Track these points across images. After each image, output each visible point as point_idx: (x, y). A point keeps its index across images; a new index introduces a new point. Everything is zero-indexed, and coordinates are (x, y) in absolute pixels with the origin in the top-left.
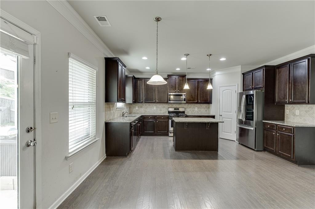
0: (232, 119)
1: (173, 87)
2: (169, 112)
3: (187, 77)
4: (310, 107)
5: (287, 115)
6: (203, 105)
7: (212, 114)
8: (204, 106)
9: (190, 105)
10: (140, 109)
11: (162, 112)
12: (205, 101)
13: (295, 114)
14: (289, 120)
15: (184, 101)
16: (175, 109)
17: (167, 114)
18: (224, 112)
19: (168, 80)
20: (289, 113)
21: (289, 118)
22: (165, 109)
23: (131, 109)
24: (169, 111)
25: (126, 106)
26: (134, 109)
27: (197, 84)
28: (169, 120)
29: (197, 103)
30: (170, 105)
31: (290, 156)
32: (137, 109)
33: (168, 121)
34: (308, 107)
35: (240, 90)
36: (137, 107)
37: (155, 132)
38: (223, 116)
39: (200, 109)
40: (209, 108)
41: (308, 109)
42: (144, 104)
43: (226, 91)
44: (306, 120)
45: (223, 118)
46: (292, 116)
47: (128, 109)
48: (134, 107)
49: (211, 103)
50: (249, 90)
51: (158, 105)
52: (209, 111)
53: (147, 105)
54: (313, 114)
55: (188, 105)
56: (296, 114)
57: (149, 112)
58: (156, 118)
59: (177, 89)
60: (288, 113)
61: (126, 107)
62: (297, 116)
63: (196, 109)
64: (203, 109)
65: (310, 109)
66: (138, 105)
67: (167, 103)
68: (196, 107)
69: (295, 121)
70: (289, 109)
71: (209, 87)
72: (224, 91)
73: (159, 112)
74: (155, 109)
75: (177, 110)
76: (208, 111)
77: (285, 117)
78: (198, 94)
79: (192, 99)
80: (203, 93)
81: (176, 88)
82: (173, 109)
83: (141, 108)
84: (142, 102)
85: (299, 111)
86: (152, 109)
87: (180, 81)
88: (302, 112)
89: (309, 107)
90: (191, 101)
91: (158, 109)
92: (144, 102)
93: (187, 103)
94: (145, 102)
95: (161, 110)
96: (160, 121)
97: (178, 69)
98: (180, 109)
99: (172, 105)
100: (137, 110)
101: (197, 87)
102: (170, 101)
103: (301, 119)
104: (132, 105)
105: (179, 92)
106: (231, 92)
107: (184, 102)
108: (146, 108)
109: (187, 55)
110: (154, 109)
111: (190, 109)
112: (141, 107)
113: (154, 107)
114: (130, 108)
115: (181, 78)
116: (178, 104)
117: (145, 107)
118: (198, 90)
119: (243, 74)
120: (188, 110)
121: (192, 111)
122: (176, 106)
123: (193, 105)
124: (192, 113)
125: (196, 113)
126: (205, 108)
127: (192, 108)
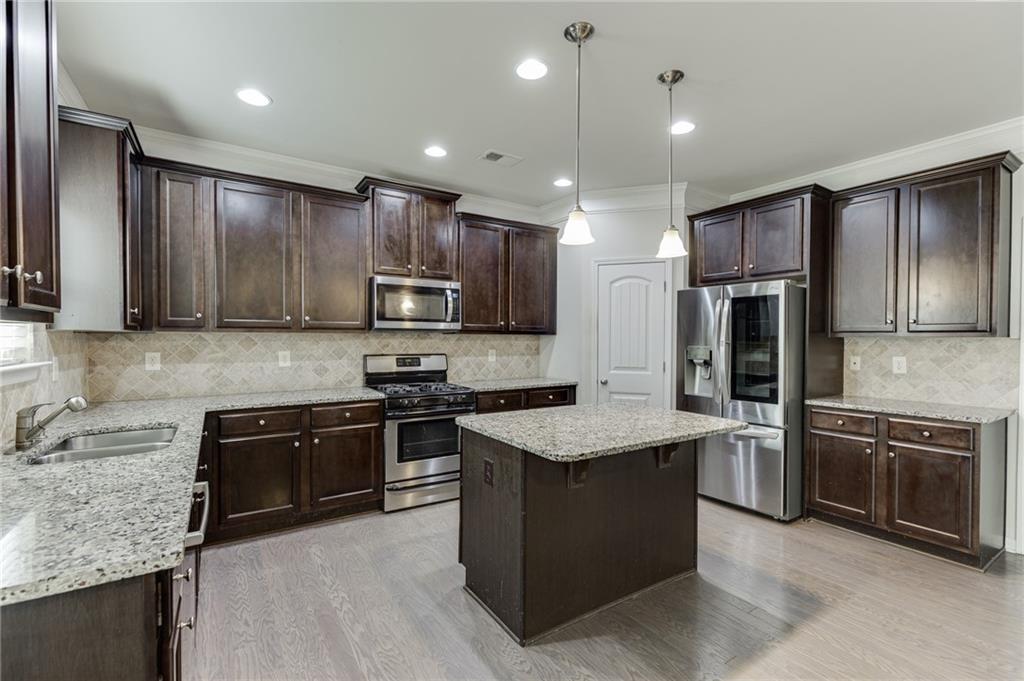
0: (649, 394)
1: (396, 250)
2: (373, 380)
3: (461, 207)
4: (955, 347)
5: (855, 372)
6: (516, 339)
8: (522, 342)
10: (184, 367)
11: (330, 379)
13: (891, 371)
14: (863, 392)
15: (453, 321)
16: (401, 361)
17: (359, 392)
18: (616, 368)
19: (368, 205)
20: (862, 367)
21: (862, 386)
22: (344, 361)
23: (100, 369)
24: (367, 374)
25: (56, 353)
26: (132, 371)
27: (501, 245)
28: (387, 423)
29: (504, 330)
30: (375, 344)
31: (957, 537)
32: (153, 366)
33: (379, 434)
34: (945, 347)
36: (157, 356)
37: (298, 506)
38: (611, 386)
39: (504, 357)
40: (538, 351)
41: (947, 354)
42: (211, 338)
43: (623, 282)
44: (938, 392)
45: (611, 393)
46: (877, 378)
47: (78, 373)
48: (127, 355)
49: (554, 332)
50: (720, 280)
51: (307, 343)
52: (539, 363)
53: (234, 340)
54: (967, 369)
55: (458, 339)
56: (896, 371)
58: (304, 420)
59: (415, 260)
60: (858, 367)
61: (54, 362)
62: (898, 377)
63: (491, 358)
64: (515, 357)
65: (954, 351)
66: (158, 344)
67: (368, 326)
68: (493, 348)
69: (890, 396)
70: (863, 353)
72: (617, 284)
73: (313, 378)
74: (285, 363)
75: (411, 364)
77: (845, 381)
78: (506, 291)
79: (483, 313)
80: (524, 285)
81: (409, 252)
82: (394, 361)
83: (188, 361)
84: (198, 326)
85: (904, 359)
86: (268, 367)
88: (919, 363)
89: (949, 346)
90: (479, 320)
91: (306, 364)
92: (212, 322)
93: (465, 331)
94: (220, 326)
95: (321, 371)
96: (329, 436)
98: (423, 359)
99: (385, 342)
100: (154, 375)
101: (501, 260)
102: (382, 317)
103: (915, 387)
104: (112, 343)
105: (423, 277)
106: (647, 287)
107: (452, 327)
108: (225, 361)
110: (281, 364)
111: (465, 359)
112: (189, 356)
113: (281, 354)
114: (91, 363)
115: (435, 209)
116: (416, 334)
117: (221, 354)
118: (507, 270)
119: (689, 217)
120: (460, 365)
121: (477, 370)
122: (405, 346)
123: (479, 342)
124: (476, 378)
125: (492, 376)
126: (523, 354)
127: (475, 355)
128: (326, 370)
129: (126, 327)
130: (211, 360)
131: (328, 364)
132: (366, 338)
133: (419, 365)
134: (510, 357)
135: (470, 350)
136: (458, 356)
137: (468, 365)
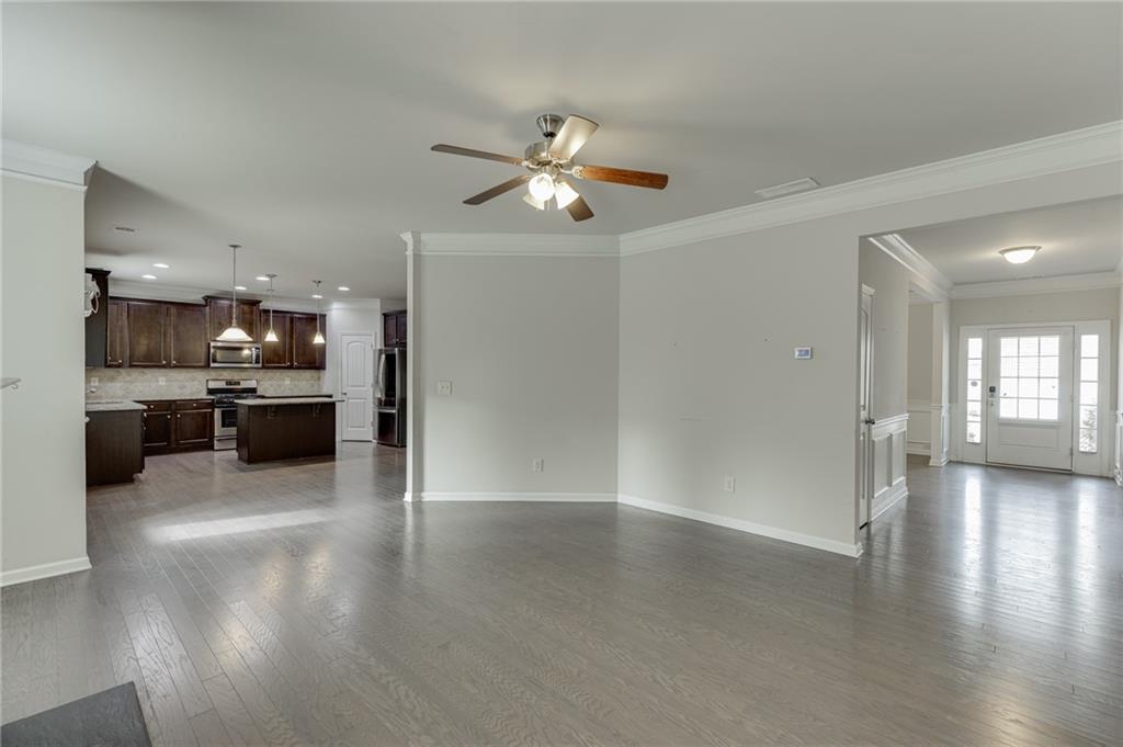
2: (211, 392)
3: (263, 306)
6: (304, 372)
7: (325, 392)
8: (308, 374)
9: (270, 373)
10: (110, 385)
11: (187, 391)
12: (310, 363)
15: (256, 363)
16: (228, 383)
17: (203, 395)
18: (351, 386)
19: (207, 308)
22: (196, 383)
24: (208, 389)
27: (288, 324)
28: (216, 410)
29: (291, 367)
30: (213, 374)
33: (212, 414)
35: (380, 345)
37: (169, 443)
38: (349, 395)
39: (296, 382)
40: (319, 379)
42: (124, 371)
43: (353, 344)
45: (348, 399)
49: (324, 368)
50: (392, 345)
51: (175, 374)
52: (319, 385)
53: (136, 372)
55: (265, 372)
57: (140, 392)
58: (173, 407)
63: (287, 382)
64: (304, 382)
66: (98, 374)
67: (207, 366)
71: (318, 339)
72: (350, 345)
73: (178, 391)
75: (234, 385)
76: (316, 387)
78: (291, 348)
79: (276, 359)
80: (303, 347)
82: (224, 383)
83: (112, 381)
84: (119, 366)
86: (154, 385)
87: (244, 313)
90: (274, 362)
91: (175, 384)
92: (126, 364)
93: (263, 367)
94: (131, 366)
96: (186, 414)
97: (241, 288)
98: (242, 382)
99: (218, 373)
101: (288, 332)
102: (214, 361)
106: (364, 347)
107: (256, 365)
108: (131, 382)
109: (271, 276)
110: (160, 383)
111: (270, 382)
112: (112, 379)
113: (161, 379)
115: (246, 308)
116: (236, 370)
117: (128, 378)
118: (291, 337)
119: (384, 314)
120: (264, 385)
121: (277, 388)
122: (232, 375)
123: (279, 374)
125: (288, 391)
126: (309, 380)
127: (276, 380)
128: (186, 386)
131: (186, 384)
132: (207, 372)
133: (239, 385)
134: (300, 382)
135: (273, 378)
136: (265, 381)
137: (272, 385)
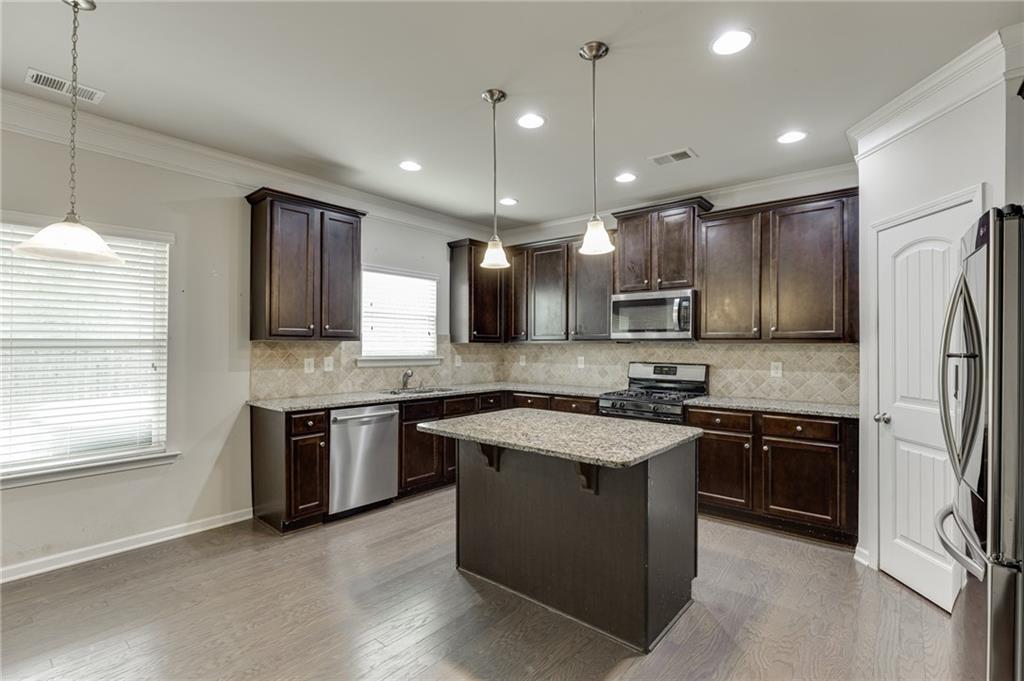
2: (633, 381)
6: (819, 350)
8: (830, 355)
10: (534, 364)
11: (608, 381)
15: (682, 329)
16: (658, 369)
23: (506, 363)
26: (515, 365)
30: (642, 352)
32: (523, 364)
36: (524, 357)
39: (799, 373)
40: (858, 367)
43: (906, 254)
48: (514, 357)
49: (856, 341)
51: (594, 350)
52: (858, 384)
59: (655, 274)
63: (776, 373)
64: (817, 375)
66: (526, 351)
68: (778, 359)
72: (899, 259)
73: (598, 379)
74: (581, 366)
75: (667, 373)
82: (651, 368)
86: (573, 366)
91: (594, 367)
95: (603, 373)
98: (680, 368)
99: (650, 351)
100: (523, 368)
105: (662, 288)
108: (552, 362)
111: (737, 372)
113: (578, 359)
114: (502, 360)
120: (730, 378)
121: (753, 386)
122: (669, 355)
123: (756, 352)
124: (752, 395)
125: (777, 394)
126: (833, 370)
127: (751, 367)
128: (606, 373)
129: (470, 341)
130: (547, 362)
131: (608, 368)
132: (635, 347)
133: (675, 374)
134: (807, 374)
135: (744, 362)
136: (728, 368)
137: (740, 378)
